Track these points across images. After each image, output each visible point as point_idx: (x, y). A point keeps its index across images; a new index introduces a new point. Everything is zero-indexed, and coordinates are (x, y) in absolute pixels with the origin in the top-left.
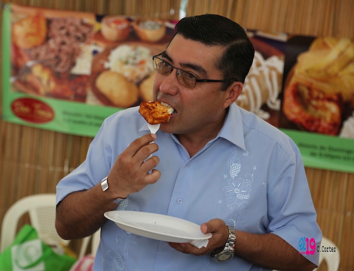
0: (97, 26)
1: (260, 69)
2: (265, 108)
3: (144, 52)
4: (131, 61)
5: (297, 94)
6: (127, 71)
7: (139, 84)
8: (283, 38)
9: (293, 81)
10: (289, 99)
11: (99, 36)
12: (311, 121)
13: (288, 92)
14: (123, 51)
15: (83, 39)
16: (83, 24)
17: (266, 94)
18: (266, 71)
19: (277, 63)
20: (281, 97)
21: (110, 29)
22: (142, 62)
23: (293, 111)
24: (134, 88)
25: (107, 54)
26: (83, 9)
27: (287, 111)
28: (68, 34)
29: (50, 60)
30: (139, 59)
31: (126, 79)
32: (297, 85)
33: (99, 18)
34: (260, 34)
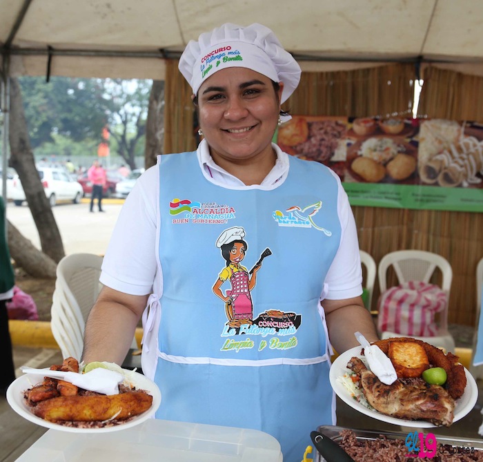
0: (349, 126)
1: (476, 148)
2: (478, 175)
3: (388, 142)
4: (378, 148)
6: (376, 156)
7: (385, 164)
11: (351, 132)
14: (372, 142)
15: (339, 135)
16: (337, 124)
17: (479, 165)
18: (480, 149)
21: (359, 128)
22: (387, 149)
24: (382, 168)
25: (359, 145)
26: (333, 114)
28: (326, 133)
29: (312, 152)
30: (384, 148)
31: (375, 162)
33: (351, 120)
34: (476, 124)
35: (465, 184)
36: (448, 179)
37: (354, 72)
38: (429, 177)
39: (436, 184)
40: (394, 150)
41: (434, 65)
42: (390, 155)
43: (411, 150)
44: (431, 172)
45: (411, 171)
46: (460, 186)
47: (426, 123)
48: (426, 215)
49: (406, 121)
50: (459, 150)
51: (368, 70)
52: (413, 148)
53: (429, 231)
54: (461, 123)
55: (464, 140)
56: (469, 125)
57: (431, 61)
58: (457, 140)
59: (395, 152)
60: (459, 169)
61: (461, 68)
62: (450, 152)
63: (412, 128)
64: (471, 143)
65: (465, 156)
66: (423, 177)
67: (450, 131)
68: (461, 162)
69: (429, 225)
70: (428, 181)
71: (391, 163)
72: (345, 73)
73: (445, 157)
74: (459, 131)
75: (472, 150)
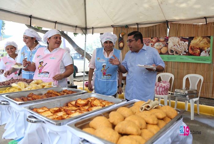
0: (152, 40)
2: (185, 52)
3: (161, 43)
5: (191, 48)
6: (158, 47)
7: (160, 50)
8: (188, 38)
9: (190, 46)
10: (190, 49)
11: (152, 41)
12: (194, 53)
13: (189, 48)
14: (157, 44)
15: (149, 42)
16: (149, 40)
17: (185, 49)
18: (185, 44)
19: (187, 43)
20: (188, 49)
21: (154, 40)
23: (191, 52)
25: (154, 44)
26: (148, 37)
27: (189, 52)
28: (146, 42)
30: (160, 45)
31: (158, 49)
32: (191, 47)
33: (152, 38)
34: (183, 37)
35: (182, 54)
36: (177, 53)
37: (153, 26)
38: (171, 53)
39: (173, 54)
40: (162, 46)
41: (172, 22)
42: (162, 47)
43: (166, 45)
44: (172, 51)
45: (167, 51)
46: (180, 55)
47: (170, 38)
48: (171, 63)
49: (165, 38)
50: (179, 45)
51: (156, 25)
52: (167, 45)
53: (171, 68)
54: (179, 37)
55: (180, 42)
56: (181, 38)
57: (171, 22)
58: (178, 42)
59: (163, 46)
60: (180, 50)
61: (180, 22)
62: (177, 46)
63: (167, 40)
64: (182, 43)
65: (181, 47)
66: (170, 53)
67: (177, 39)
68: (180, 48)
69: (172, 66)
70: (171, 54)
71: (162, 49)
72: (151, 26)
73: (176, 47)
74: (179, 39)
75: (183, 45)
